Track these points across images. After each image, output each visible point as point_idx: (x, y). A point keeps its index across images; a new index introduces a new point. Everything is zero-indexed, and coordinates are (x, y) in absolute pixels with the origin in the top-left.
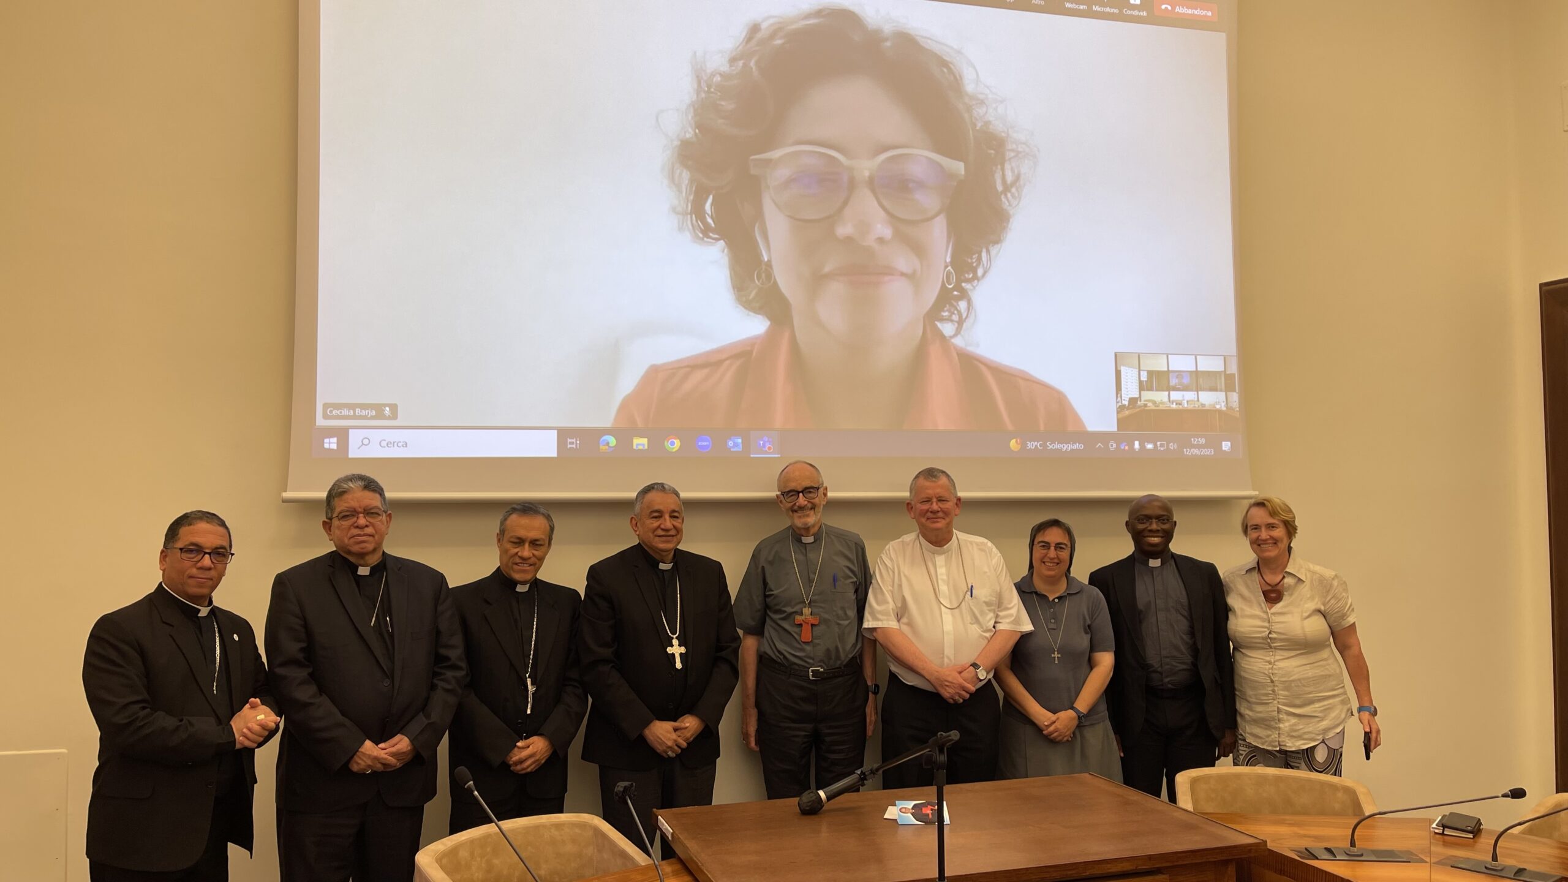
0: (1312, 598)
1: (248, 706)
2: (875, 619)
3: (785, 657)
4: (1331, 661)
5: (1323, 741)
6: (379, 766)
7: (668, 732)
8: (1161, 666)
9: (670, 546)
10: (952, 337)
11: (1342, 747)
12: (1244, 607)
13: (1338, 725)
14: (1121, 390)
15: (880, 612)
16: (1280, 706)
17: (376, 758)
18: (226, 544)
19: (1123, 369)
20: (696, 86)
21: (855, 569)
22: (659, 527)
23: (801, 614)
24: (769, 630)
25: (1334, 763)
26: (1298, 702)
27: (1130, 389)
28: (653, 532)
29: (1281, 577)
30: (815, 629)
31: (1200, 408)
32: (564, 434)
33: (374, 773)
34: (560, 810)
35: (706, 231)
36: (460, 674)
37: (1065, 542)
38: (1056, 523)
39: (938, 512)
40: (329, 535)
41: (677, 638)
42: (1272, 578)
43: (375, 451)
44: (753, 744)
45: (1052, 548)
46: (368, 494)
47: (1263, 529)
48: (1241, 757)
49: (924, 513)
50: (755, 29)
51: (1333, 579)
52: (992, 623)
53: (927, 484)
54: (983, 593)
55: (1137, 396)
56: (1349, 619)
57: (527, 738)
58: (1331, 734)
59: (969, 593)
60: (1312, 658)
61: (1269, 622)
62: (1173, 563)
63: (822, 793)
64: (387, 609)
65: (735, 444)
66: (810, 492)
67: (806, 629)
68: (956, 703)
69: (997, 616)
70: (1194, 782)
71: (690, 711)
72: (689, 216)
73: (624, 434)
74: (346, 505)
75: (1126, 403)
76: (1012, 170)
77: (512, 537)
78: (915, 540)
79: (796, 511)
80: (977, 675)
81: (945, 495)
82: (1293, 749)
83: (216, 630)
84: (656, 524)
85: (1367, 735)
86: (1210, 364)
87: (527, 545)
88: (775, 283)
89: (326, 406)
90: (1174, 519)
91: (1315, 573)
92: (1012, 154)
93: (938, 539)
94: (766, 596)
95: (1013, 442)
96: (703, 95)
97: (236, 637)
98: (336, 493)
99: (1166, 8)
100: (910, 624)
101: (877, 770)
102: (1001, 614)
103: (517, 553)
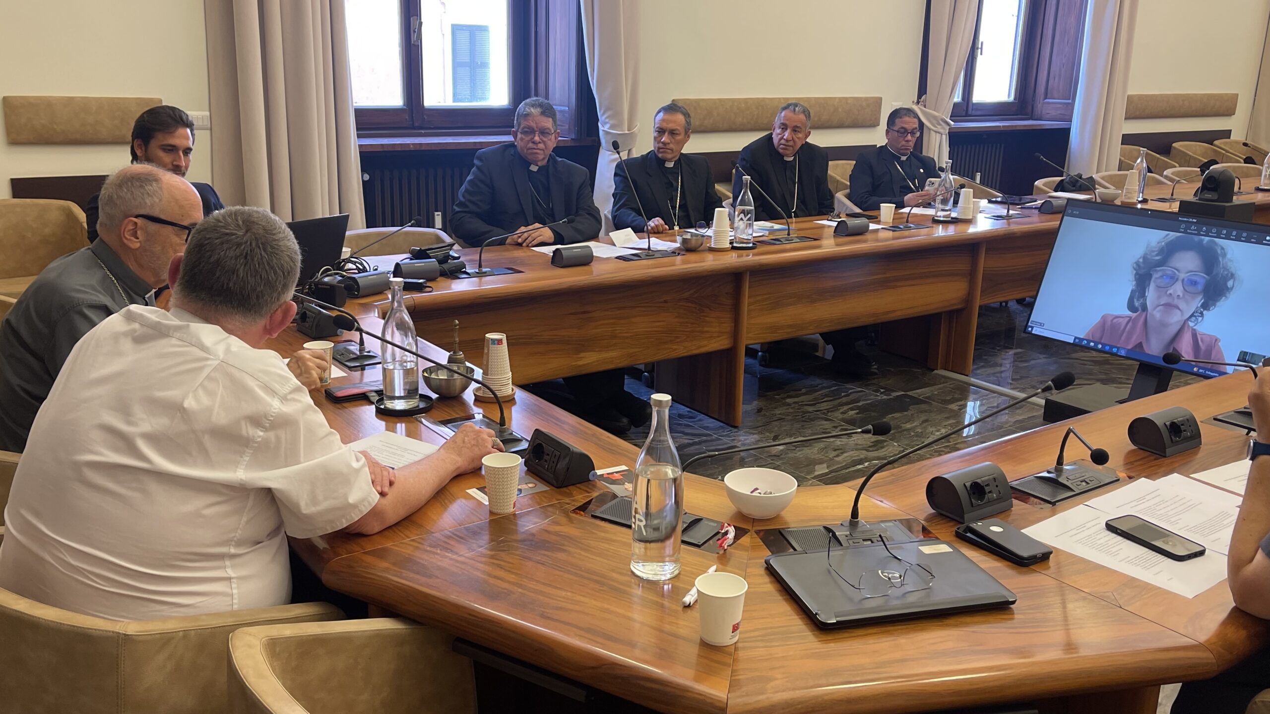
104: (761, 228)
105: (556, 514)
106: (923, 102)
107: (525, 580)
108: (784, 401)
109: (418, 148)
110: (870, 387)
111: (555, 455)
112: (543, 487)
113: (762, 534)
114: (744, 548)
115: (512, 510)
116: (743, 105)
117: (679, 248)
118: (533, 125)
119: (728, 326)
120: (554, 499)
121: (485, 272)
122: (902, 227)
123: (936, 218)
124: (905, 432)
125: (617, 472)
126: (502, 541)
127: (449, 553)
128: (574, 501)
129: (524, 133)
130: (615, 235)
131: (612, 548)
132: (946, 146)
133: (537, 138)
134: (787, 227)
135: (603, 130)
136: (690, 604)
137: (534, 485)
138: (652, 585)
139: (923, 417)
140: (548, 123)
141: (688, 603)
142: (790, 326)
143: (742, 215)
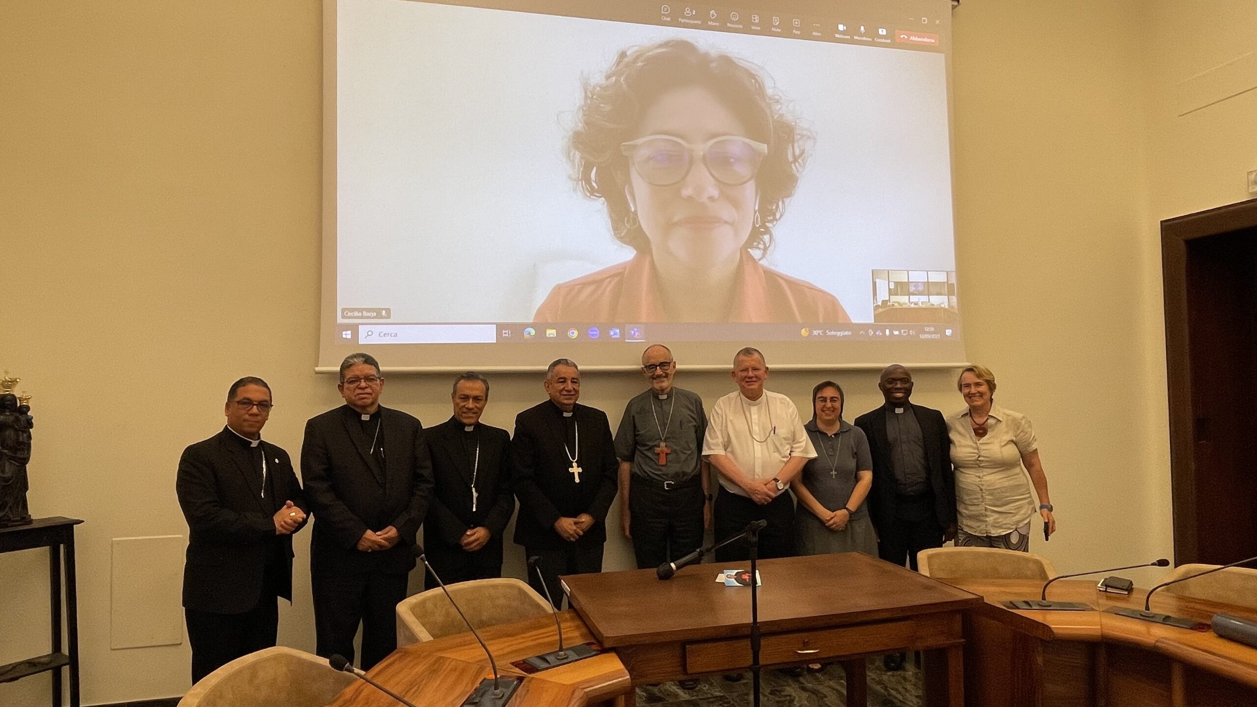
0: (1007, 432)
1: (285, 506)
2: (710, 449)
3: (648, 475)
4: (1021, 475)
5: (1016, 530)
6: (376, 546)
7: (570, 524)
8: (905, 480)
9: (572, 402)
10: (760, 259)
11: (1028, 533)
12: (962, 441)
13: (1026, 518)
14: (876, 295)
15: (713, 444)
16: (987, 506)
17: (374, 542)
18: (268, 398)
19: (877, 280)
20: (584, 95)
21: (695, 417)
22: (564, 389)
23: (659, 447)
24: (638, 458)
25: (1023, 543)
26: (998, 503)
27: (883, 295)
28: (560, 393)
29: (986, 419)
30: (668, 456)
31: (931, 307)
32: (500, 327)
33: (374, 552)
34: (498, 576)
35: (592, 191)
36: (430, 486)
37: (837, 396)
38: (829, 384)
39: (753, 377)
40: (342, 394)
41: (576, 462)
42: (979, 420)
43: (375, 340)
44: (627, 533)
45: (828, 401)
46: (367, 366)
47: (973, 387)
48: (960, 541)
49: (743, 379)
50: (623, 55)
51: (1022, 419)
52: (789, 451)
53: (745, 358)
54: (782, 432)
55: (888, 299)
56: (1033, 446)
57: (473, 528)
58: (1021, 525)
59: (773, 432)
60: (1009, 473)
61: (978, 449)
62: (912, 411)
63: (673, 565)
64: (380, 443)
65: (615, 333)
66: (664, 366)
67: (663, 456)
68: (763, 505)
69: (792, 447)
70: (930, 557)
71: (585, 511)
72: (580, 182)
73: (540, 326)
74: (353, 374)
75: (880, 304)
76: (799, 147)
77: (461, 395)
78: (737, 396)
79: (655, 379)
80: (777, 486)
81: (758, 366)
82: (996, 535)
83: (263, 456)
84: (561, 386)
85: (1046, 524)
86: (939, 277)
87: (471, 400)
88: (640, 226)
89: (343, 310)
90: (912, 381)
91: (1009, 415)
92: (799, 137)
93: (753, 396)
94: (636, 435)
95: (803, 331)
96: (589, 101)
97: (277, 461)
98: (346, 366)
99: (904, 37)
100: (732, 452)
101: (711, 549)
102: (795, 446)
103: (464, 406)
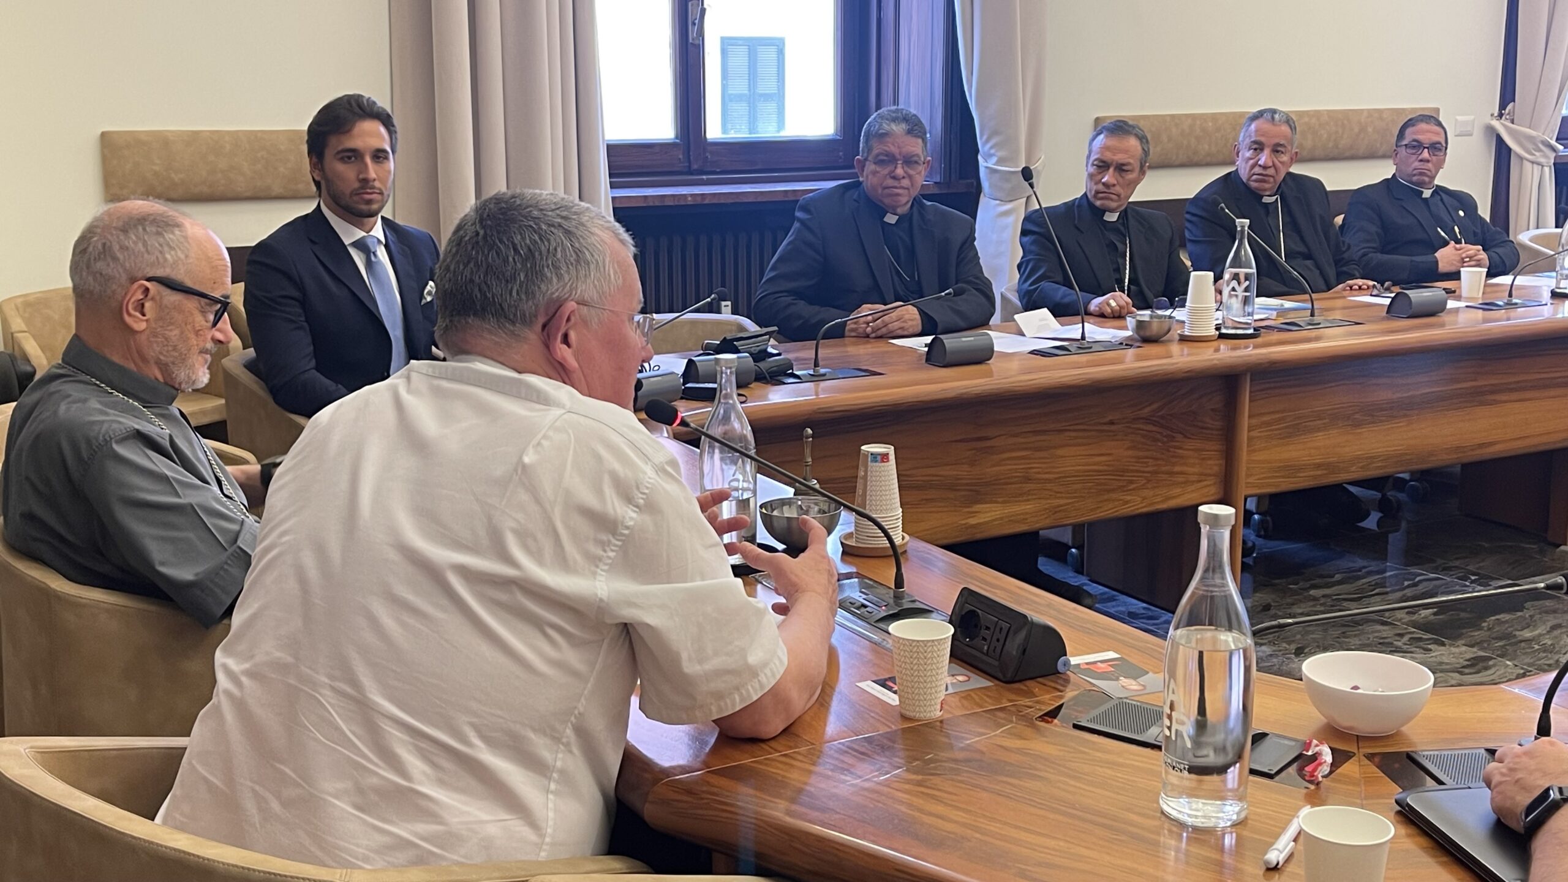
104: (1265, 307)
105: (1012, 722)
106: (1508, 114)
107: (982, 820)
108: (1306, 594)
109: (699, 201)
110: (1452, 573)
111: (1001, 629)
112: (981, 682)
113: (1377, 759)
114: (1349, 780)
115: (939, 714)
116: (1210, 124)
117: (1129, 338)
118: (893, 149)
119: (1215, 465)
120: (1004, 701)
121: (824, 375)
122: (1500, 303)
123: (1558, 291)
124: (1523, 644)
125: (1102, 662)
126: (931, 761)
127: (846, 775)
128: (1038, 702)
129: (879, 162)
130: (1023, 319)
131: (1119, 775)
132: (1550, 184)
133: (900, 171)
134: (1310, 306)
135: (987, 167)
136: (1278, 864)
137: (966, 678)
138: (1201, 834)
139: (1552, 621)
140: (915, 147)
141: (1275, 863)
142: (1318, 466)
143: (1234, 283)
